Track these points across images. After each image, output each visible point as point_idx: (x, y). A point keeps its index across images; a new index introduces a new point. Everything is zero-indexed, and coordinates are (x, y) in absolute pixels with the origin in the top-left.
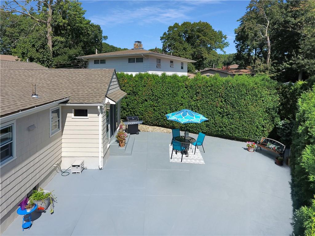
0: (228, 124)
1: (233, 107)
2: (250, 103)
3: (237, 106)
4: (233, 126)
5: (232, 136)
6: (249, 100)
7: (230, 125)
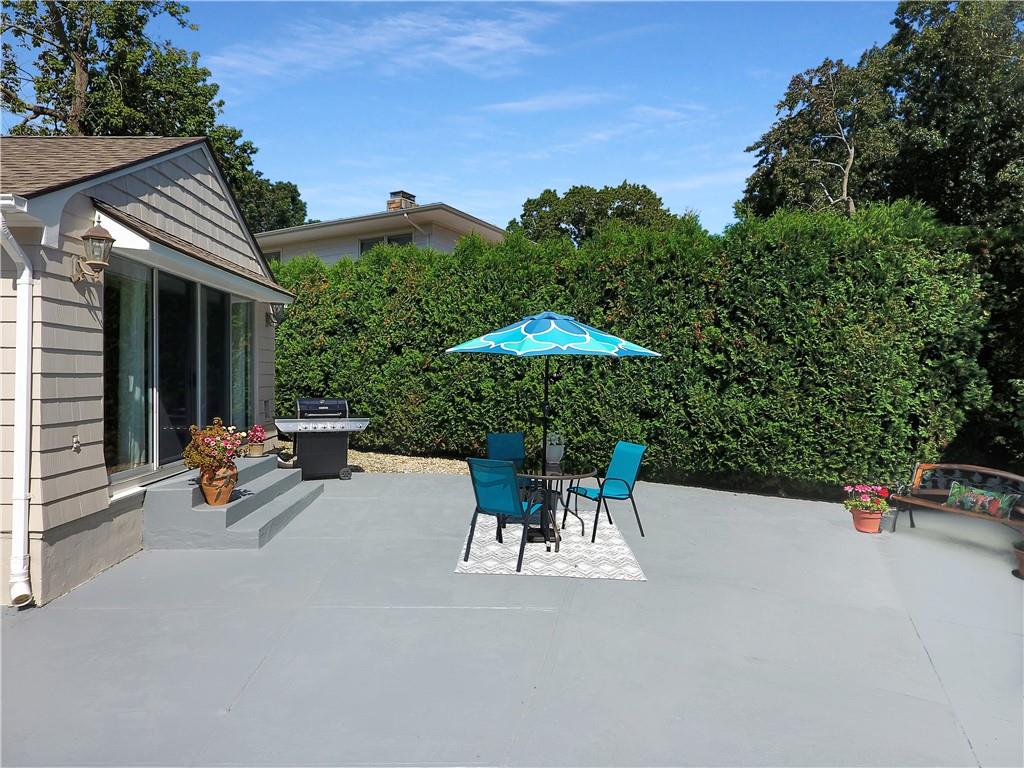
0: (750, 419)
1: (768, 339)
2: (852, 316)
3: (788, 333)
4: (771, 428)
5: (769, 476)
6: (845, 299)
7: (757, 425)
